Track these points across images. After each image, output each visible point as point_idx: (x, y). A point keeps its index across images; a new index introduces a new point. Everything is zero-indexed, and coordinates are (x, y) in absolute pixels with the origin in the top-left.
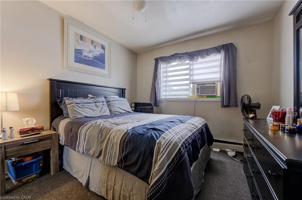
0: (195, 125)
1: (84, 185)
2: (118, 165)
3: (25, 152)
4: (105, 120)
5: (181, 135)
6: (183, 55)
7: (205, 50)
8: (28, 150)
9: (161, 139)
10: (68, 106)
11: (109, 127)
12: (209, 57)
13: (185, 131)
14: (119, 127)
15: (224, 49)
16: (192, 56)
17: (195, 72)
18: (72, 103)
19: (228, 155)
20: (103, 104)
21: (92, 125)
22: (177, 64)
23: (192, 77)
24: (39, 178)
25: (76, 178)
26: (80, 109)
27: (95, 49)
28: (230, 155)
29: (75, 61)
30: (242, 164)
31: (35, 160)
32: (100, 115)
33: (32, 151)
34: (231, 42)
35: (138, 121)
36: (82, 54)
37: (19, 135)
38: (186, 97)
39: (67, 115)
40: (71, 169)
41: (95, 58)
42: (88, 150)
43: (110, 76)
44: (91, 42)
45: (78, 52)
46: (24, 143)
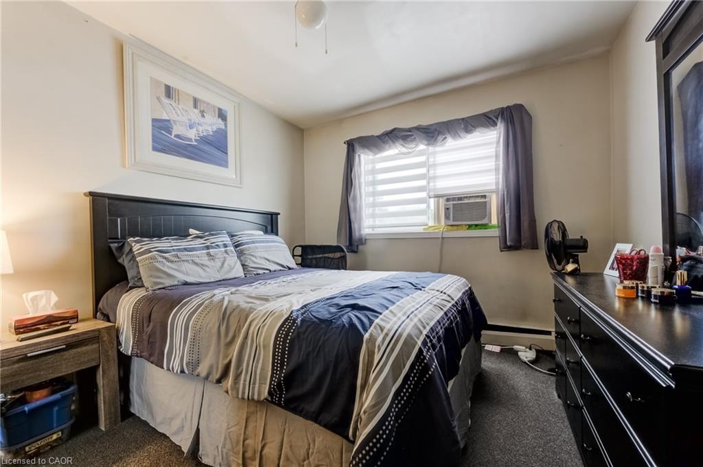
0: (448, 293)
1: (186, 452)
2: (270, 399)
3: (30, 378)
4: (233, 289)
5: (420, 320)
6: (410, 131)
7: (461, 121)
8: (38, 373)
9: (374, 330)
10: (140, 258)
11: (244, 305)
12: (469, 136)
13: (427, 310)
14: (270, 306)
15: (503, 118)
16: (431, 133)
17: (440, 171)
18: (149, 251)
19: (520, 359)
20: (226, 252)
21: (202, 303)
22: (398, 154)
23: (434, 182)
24: (70, 442)
25: (164, 435)
26: (169, 264)
27: (202, 120)
28: (526, 360)
29: (155, 149)
30: (553, 379)
31: (57, 396)
32: (219, 277)
33: (50, 374)
34: (518, 103)
35: (315, 290)
36: (171, 132)
37: (15, 336)
38: (420, 229)
39: (139, 282)
40: (151, 413)
41: (204, 140)
42: (194, 364)
43: (241, 184)
44: (191, 103)
45: (161, 126)
46: (29, 355)
